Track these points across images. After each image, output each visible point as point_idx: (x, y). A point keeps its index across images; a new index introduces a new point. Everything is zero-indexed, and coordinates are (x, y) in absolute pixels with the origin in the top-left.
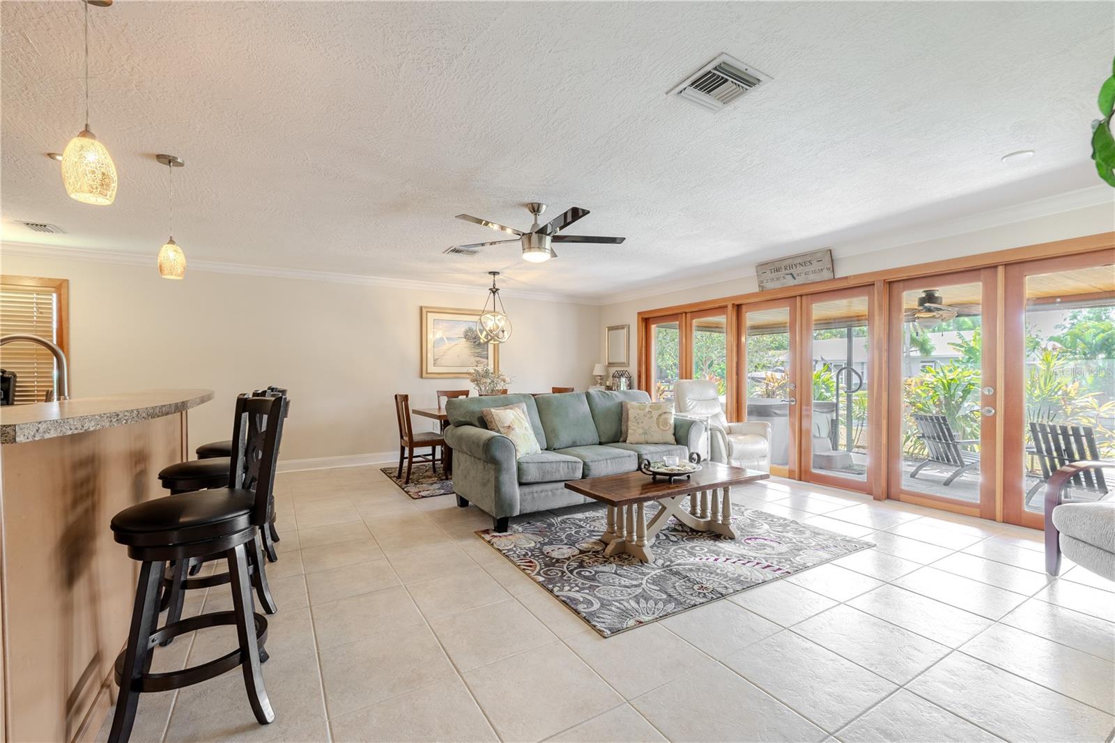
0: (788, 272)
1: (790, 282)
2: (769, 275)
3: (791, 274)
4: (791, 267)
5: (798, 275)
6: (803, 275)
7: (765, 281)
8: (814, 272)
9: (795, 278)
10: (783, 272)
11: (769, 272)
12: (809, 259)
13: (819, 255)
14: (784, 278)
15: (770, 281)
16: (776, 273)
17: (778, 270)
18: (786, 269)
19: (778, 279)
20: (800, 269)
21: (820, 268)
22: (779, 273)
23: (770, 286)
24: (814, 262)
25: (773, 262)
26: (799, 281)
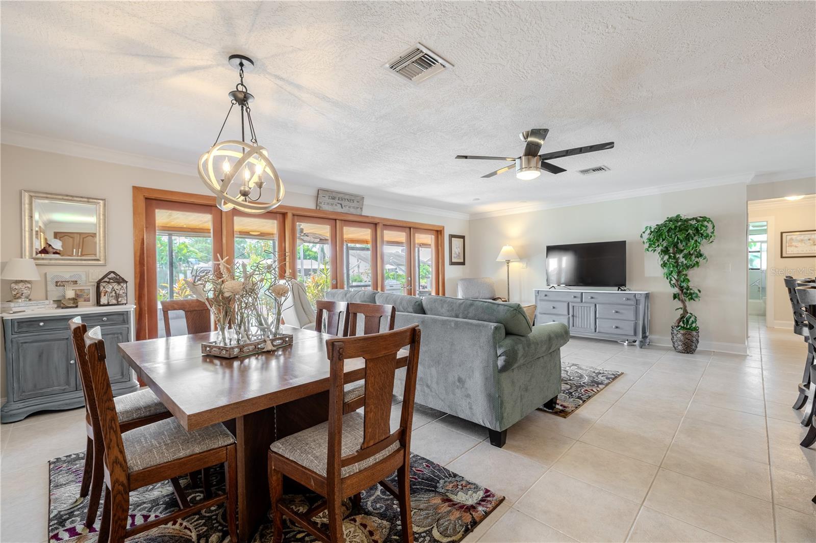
0: (339, 202)
1: (338, 209)
2: (327, 199)
3: (341, 204)
4: (342, 199)
5: (345, 206)
6: (347, 207)
7: (323, 203)
8: (354, 207)
9: (342, 208)
10: (337, 201)
11: (327, 197)
12: (353, 198)
13: (359, 198)
14: (336, 205)
15: (326, 204)
16: (332, 200)
17: (334, 198)
18: (339, 199)
19: (332, 205)
20: (346, 203)
21: (357, 206)
22: (334, 201)
23: (325, 208)
24: (355, 202)
25: (332, 192)
26: (344, 210)
